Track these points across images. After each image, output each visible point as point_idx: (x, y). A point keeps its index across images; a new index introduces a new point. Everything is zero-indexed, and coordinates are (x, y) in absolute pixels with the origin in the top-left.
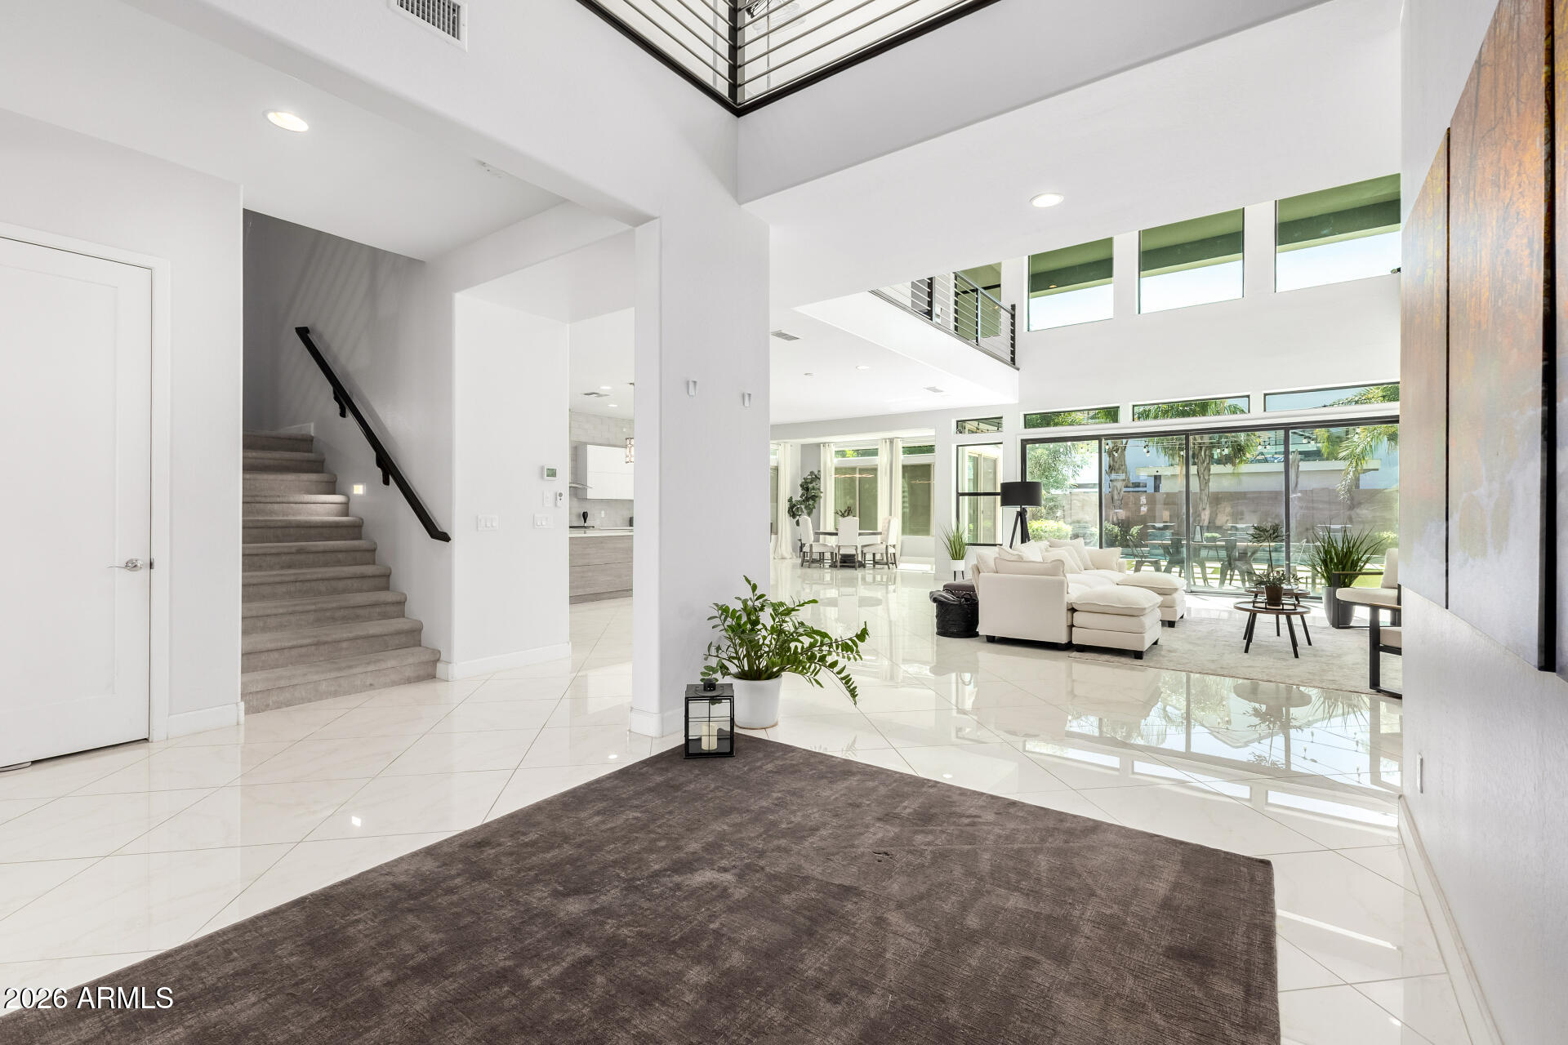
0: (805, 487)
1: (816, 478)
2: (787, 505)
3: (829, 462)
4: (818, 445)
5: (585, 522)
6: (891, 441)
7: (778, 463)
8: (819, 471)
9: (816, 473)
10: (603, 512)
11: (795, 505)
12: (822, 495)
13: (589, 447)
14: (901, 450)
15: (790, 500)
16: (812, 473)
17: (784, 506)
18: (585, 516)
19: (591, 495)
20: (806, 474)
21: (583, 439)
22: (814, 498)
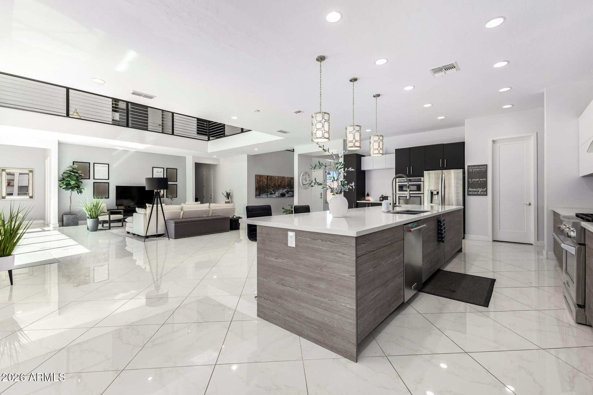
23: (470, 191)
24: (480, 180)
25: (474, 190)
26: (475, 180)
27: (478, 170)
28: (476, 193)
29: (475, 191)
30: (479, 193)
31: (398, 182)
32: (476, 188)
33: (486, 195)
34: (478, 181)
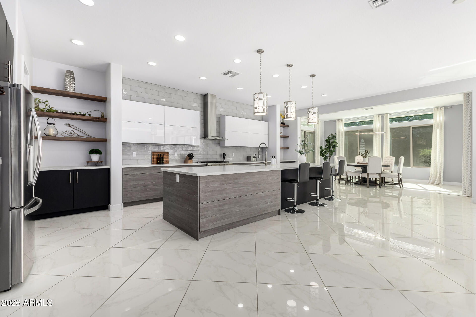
0: (328, 141)
1: (334, 137)
2: (319, 150)
3: (341, 129)
4: (335, 121)
5: (224, 159)
6: (383, 116)
7: (315, 130)
8: (335, 134)
9: (334, 134)
10: (233, 153)
11: (323, 150)
12: (338, 145)
13: (226, 117)
14: (389, 120)
15: (321, 148)
16: (332, 134)
17: (318, 151)
18: (224, 155)
19: (227, 144)
20: (329, 134)
21: (223, 113)
22: (334, 147)
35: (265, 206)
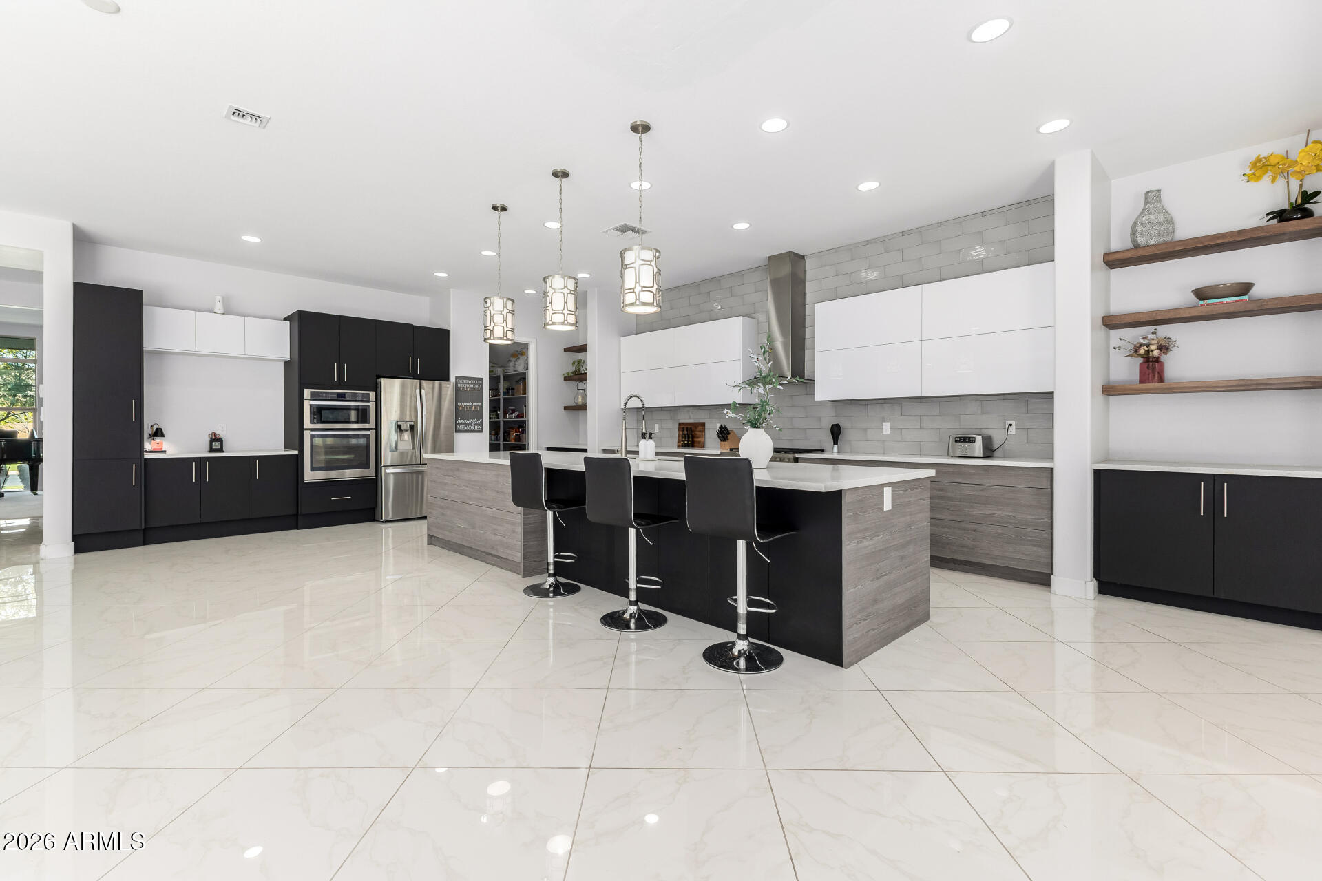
10: (886, 425)
18: (834, 432)
23: (460, 424)
24: (474, 404)
25: (466, 422)
26: (466, 404)
27: (471, 386)
28: (467, 428)
29: (466, 425)
30: (472, 428)
31: (311, 400)
32: (468, 419)
33: (481, 431)
34: (471, 407)
35: (493, 538)
